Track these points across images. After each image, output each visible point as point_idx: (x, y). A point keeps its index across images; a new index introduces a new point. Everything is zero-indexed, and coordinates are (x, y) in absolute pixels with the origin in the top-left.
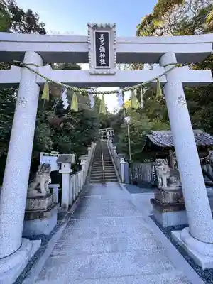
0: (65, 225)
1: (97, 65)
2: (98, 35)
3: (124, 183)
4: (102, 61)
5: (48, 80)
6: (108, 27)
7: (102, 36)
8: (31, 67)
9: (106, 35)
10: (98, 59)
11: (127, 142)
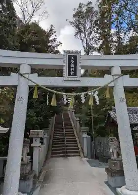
0: (39, 188)
1: (69, 75)
2: (70, 57)
3: (86, 157)
4: (72, 73)
6: (76, 52)
7: (72, 57)
9: (75, 57)
10: (69, 71)
11: (91, 115)
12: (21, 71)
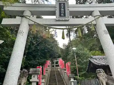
1: (60, 16)
2: (60, 4)
5: (35, 23)
6: (65, 1)
7: (62, 4)
8: (27, 17)
9: (64, 4)
10: (60, 14)
12: (25, 14)
